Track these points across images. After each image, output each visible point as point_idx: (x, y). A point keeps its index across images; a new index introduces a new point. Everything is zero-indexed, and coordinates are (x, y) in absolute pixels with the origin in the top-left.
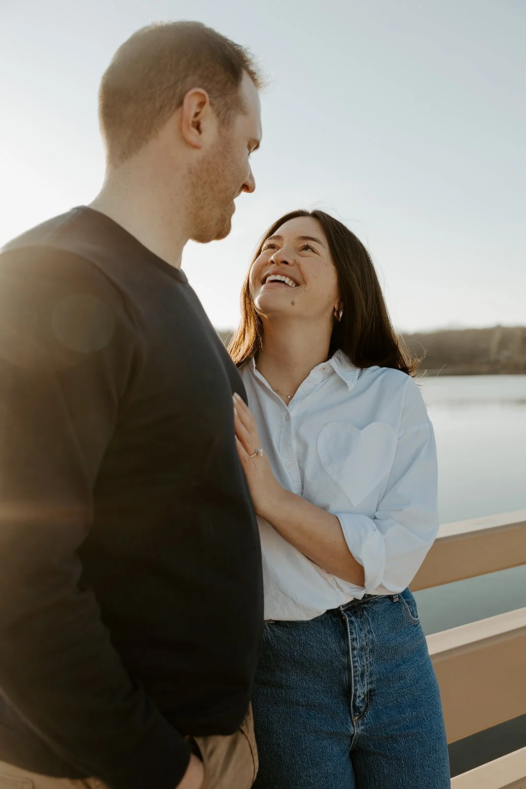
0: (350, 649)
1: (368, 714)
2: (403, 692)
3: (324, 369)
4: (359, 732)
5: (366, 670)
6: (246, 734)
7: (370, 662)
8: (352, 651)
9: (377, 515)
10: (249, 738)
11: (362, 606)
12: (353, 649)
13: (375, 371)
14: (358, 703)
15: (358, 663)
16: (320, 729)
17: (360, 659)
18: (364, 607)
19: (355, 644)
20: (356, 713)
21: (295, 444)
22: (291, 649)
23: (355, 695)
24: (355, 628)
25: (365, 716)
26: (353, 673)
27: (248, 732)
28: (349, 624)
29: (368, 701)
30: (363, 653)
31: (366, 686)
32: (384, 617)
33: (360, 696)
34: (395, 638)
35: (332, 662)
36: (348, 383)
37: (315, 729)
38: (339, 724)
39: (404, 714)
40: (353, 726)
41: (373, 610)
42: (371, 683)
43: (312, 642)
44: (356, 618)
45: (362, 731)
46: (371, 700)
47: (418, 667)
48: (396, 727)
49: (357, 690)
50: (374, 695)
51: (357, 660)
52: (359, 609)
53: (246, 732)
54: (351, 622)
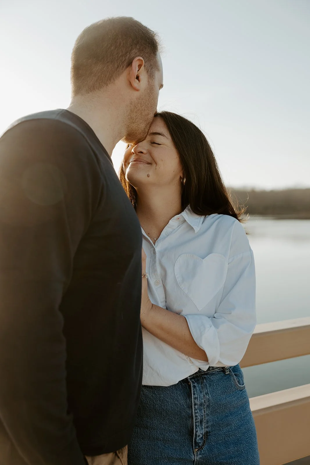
0: (193, 404)
1: (205, 448)
2: (229, 434)
3: (178, 219)
4: (198, 459)
5: (204, 419)
6: (121, 458)
7: (207, 414)
8: (194, 406)
9: (215, 316)
10: (122, 462)
11: (203, 376)
12: (195, 404)
13: (213, 217)
14: (198, 440)
15: (198, 414)
16: (171, 457)
17: (200, 411)
18: (204, 377)
19: (196, 401)
20: (196, 446)
21: (159, 269)
22: (154, 403)
23: (196, 435)
24: (197, 391)
25: (203, 449)
26: (194, 421)
27: (122, 457)
28: (193, 388)
29: (205, 439)
30: (202, 408)
31: (204, 429)
32: (218, 384)
33: (199, 436)
34: (225, 398)
35: (181, 412)
36: (194, 227)
37: (168, 456)
38: (184, 453)
39: (229, 448)
40: (194, 455)
41: (210, 379)
42: (207, 427)
43: (168, 399)
44: (198, 384)
45: (200, 458)
46: (207, 438)
47: (241, 418)
48: (223, 457)
49: (197, 431)
50: (210, 435)
51: (198, 412)
52: (201, 378)
53: (121, 457)
54: (194, 387)
